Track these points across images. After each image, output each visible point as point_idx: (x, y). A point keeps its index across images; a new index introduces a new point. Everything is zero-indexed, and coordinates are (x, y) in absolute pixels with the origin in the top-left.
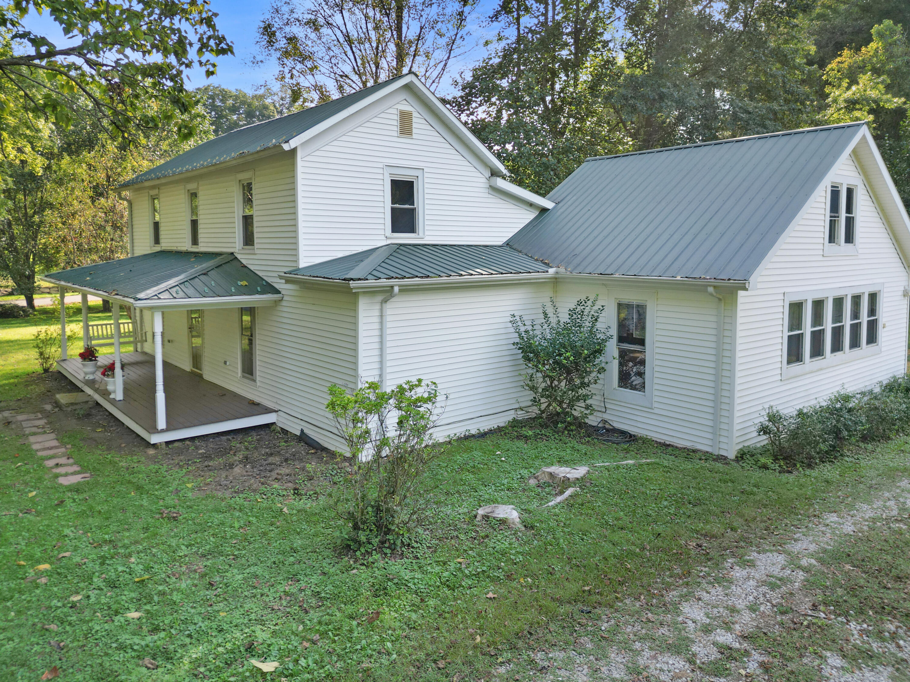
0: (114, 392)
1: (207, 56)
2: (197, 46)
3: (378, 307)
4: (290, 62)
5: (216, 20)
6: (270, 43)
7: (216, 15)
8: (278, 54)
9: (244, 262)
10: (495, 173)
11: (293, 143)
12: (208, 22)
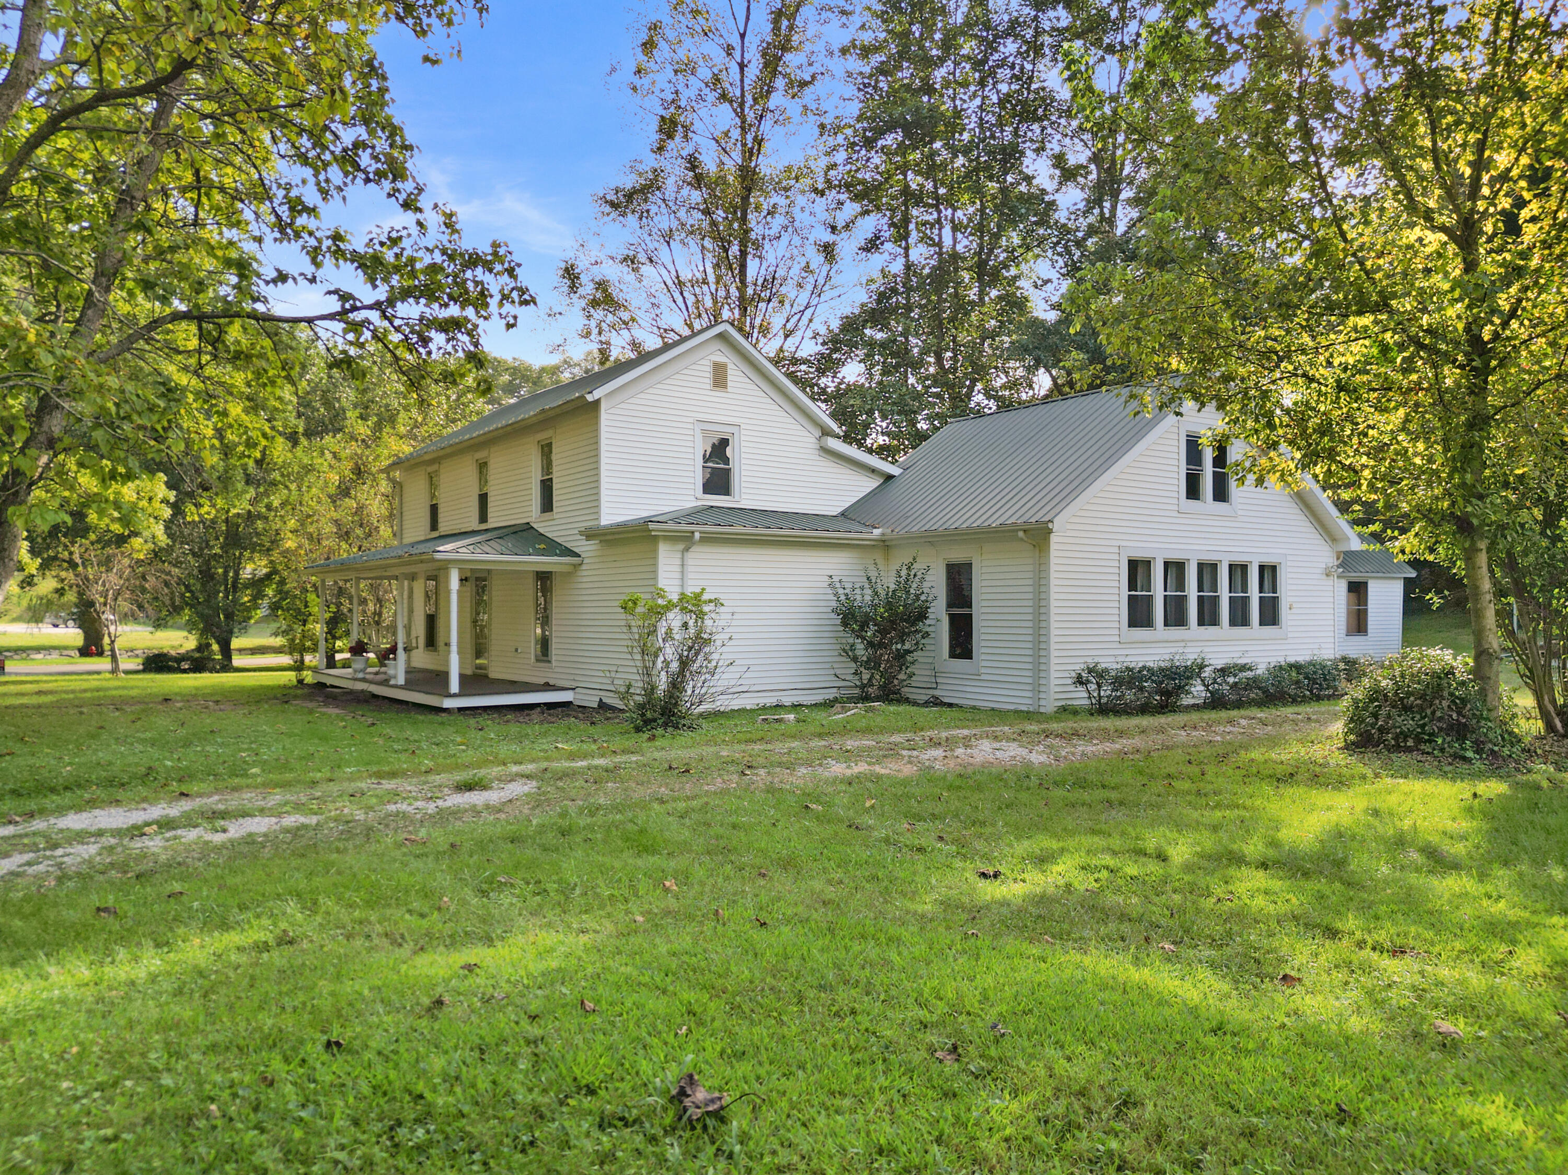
0: (395, 677)
1: (508, 307)
2: (498, 297)
3: (679, 555)
4: (598, 314)
5: (518, 271)
6: (573, 288)
7: (519, 265)
8: (583, 303)
9: (541, 530)
10: (826, 432)
11: (597, 394)
12: (511, 272)
